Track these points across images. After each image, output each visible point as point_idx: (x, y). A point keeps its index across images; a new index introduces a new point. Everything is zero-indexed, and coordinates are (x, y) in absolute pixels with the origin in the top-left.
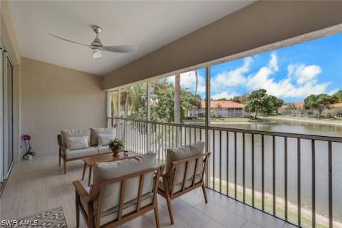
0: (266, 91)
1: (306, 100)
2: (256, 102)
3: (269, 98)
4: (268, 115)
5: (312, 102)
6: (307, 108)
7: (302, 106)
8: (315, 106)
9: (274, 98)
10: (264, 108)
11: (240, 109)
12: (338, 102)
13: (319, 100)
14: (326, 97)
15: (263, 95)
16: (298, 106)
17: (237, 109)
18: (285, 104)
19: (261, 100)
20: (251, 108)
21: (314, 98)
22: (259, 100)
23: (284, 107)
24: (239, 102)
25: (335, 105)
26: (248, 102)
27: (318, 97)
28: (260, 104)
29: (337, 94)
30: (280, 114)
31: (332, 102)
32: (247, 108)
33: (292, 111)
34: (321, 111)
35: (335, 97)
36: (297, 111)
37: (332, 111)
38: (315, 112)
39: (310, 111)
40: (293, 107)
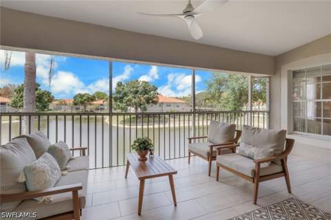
0: (39, 85)
1: (75, 98)
4: (43, 110)
5: (80, 100)
6: (76, 104)
7: (71, 101)
8: (82, 103)
9: (49, 94)
12: (95, 100)
13: (85, 98)
14: (89, 96)
15: (36, 89)
16: (68, 103)
18: (55, 101)
21: (81, 96)
23: (55, 103)
25: (95, 102)
26: (15, 96)
27: (84, 95)
29: (95, 94)
30: (51, 109)
31: (92, 100)
32: (15, 102)
33: (63, 107)
34: (85, 107)
35: (94, 97)
36: (66, 107)
37: (93, 107)
38: (82, 107)
39: (77, 106)
40: (63, 103)
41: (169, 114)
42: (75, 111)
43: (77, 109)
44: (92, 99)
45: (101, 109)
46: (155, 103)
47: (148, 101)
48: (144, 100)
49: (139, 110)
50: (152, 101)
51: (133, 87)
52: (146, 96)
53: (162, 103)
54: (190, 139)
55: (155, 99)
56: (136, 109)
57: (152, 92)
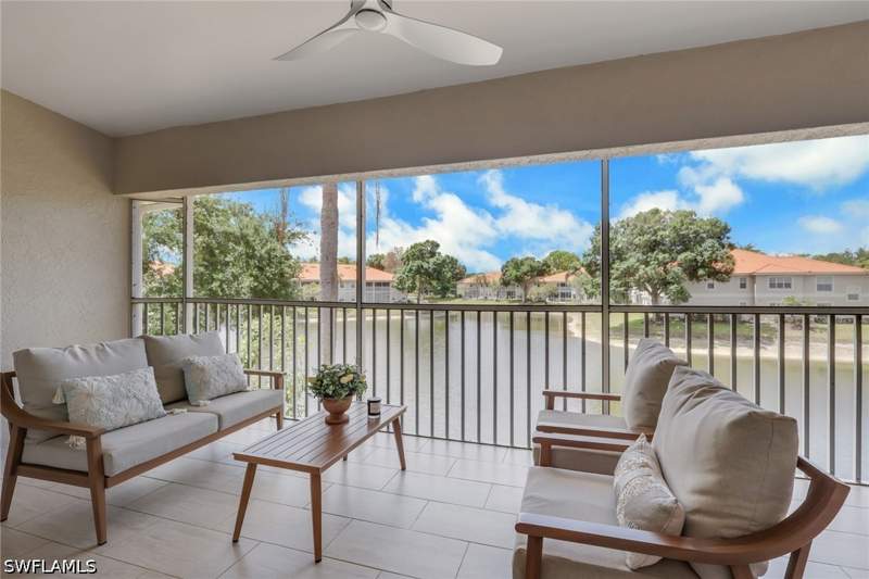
0: (438, 246)
1: (505, 268)
2: (419, 271)
3: (444, 261)
4: (443, 297)
5: (514, 273)
6: (506, 283)
7: (498, 279)
8: (519, 280)
9: (453, 262)
10: (434, 283)
11: (386, 284)
12: (549, 273)
13: (525, 268)
14: (533, 264)
15: (433, 254)
16: (491, 280)
17: (378, 284)
18: (469, 276)
19: (430, 264)
20: (408, 284)
21: (517, 264)
22: (426, 265)
23: (468, 280)
24: (381, 267)
25: (547, 279)
26: (401, 270)
27: (522, 262)
28: (427, 273)
29: (549, 258)
30: (460, 296)
31: (542, 273)
32: (401, 281)
33: (481, 290)
34: (526, 289)
35: (546, 264)
36: (489, 290)
37: (542, 290)
38: (519, 291)
39: (510, 289)
40: (482, 281)
41: (782, 312)
42: (504, 302)
43: (509, 294)
44: (541, 271)
45: (563, 295)
46: (721, 276)
47: (692, 271)
48: (678, 270)
49: (664, 300)
50: (708, 270)
51: (642, 233)
52: (688, 255)
53: (753, 277)
54: (550, 397)
55: (718, 266)
56: (655, 295)
57: (709, 242)
